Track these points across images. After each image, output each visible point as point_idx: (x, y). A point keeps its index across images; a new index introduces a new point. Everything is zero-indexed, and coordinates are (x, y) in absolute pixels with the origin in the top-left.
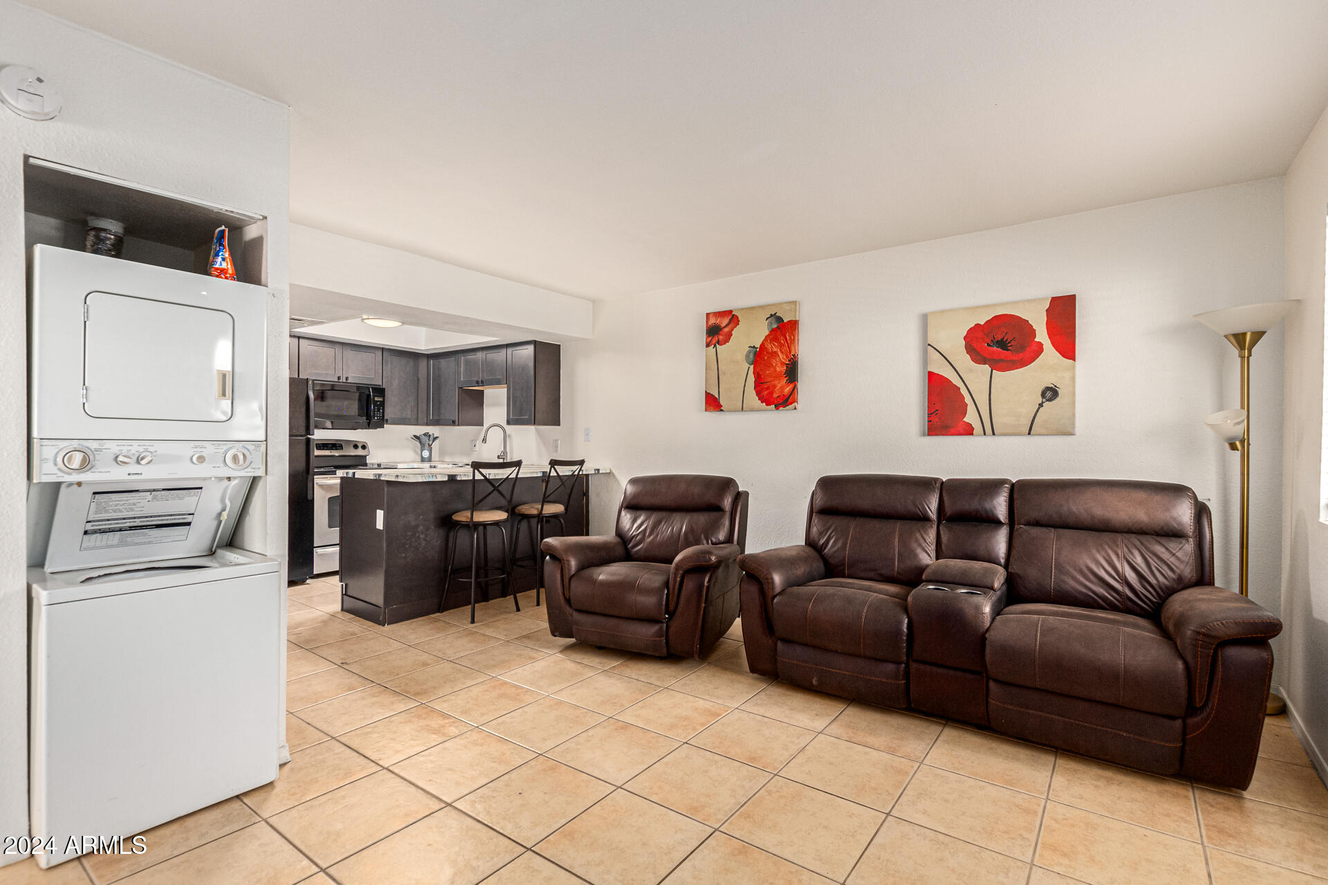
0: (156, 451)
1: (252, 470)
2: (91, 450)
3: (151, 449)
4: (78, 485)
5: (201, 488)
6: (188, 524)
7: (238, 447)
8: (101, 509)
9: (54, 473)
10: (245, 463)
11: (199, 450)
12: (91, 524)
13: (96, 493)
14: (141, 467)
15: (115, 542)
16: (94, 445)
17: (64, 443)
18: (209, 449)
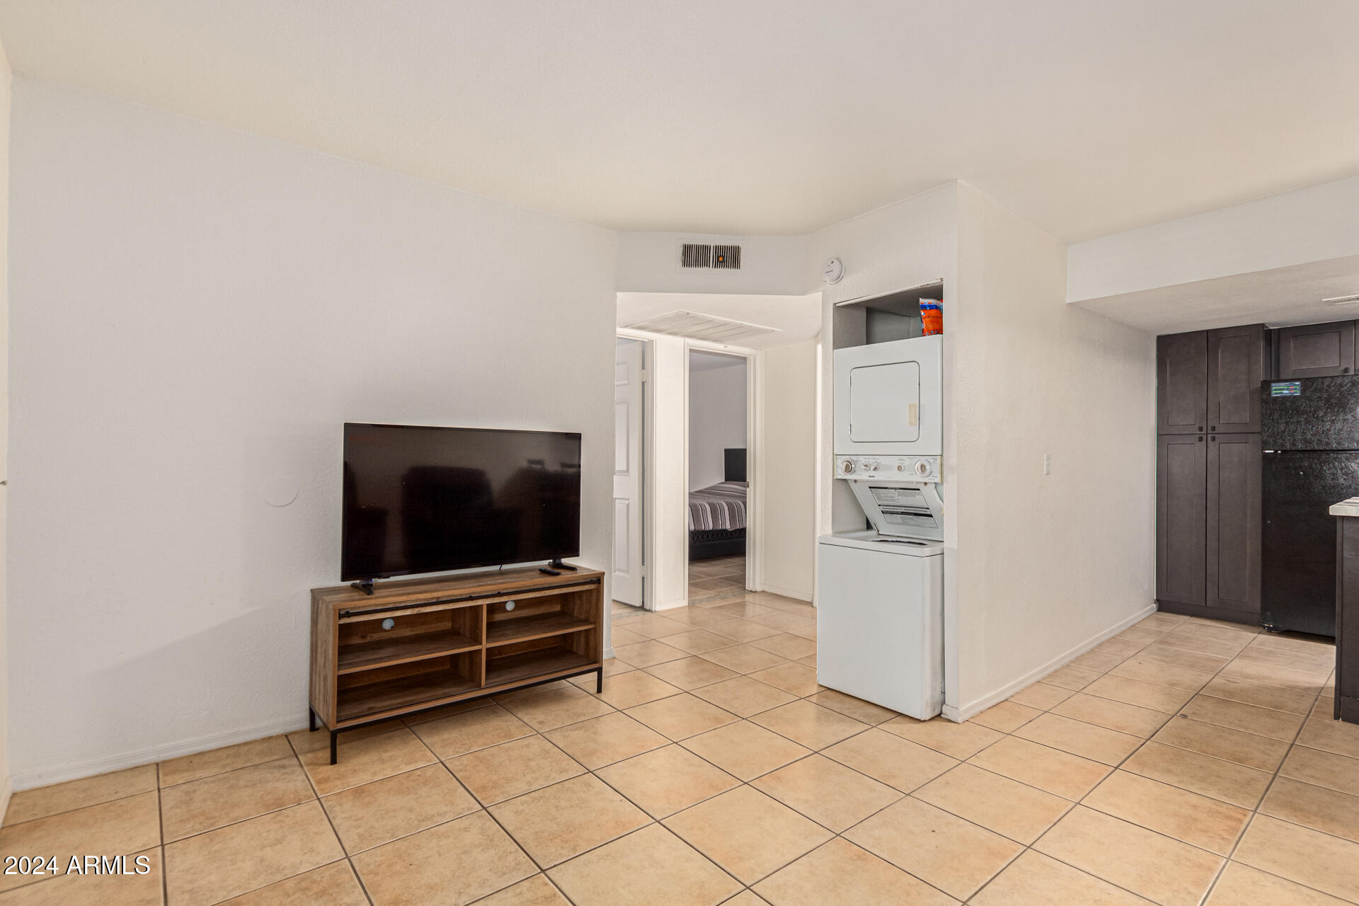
0: (881, 463)
1: (932, 478)
2: (853, 461)
3: (879, 461)
4: (855, 481)
5: (919, 490)
6: (931, 516)
7: (923, 460)
8: (879, 498)
9: (841, 474)
10: (928, 472)
11: (901, 462)
12: (881, 507)
13: (870, 487)
14: (874, 472)
15: (901, 522)
16: (854, 458)
17: (844, 457)
18: (907, 461)
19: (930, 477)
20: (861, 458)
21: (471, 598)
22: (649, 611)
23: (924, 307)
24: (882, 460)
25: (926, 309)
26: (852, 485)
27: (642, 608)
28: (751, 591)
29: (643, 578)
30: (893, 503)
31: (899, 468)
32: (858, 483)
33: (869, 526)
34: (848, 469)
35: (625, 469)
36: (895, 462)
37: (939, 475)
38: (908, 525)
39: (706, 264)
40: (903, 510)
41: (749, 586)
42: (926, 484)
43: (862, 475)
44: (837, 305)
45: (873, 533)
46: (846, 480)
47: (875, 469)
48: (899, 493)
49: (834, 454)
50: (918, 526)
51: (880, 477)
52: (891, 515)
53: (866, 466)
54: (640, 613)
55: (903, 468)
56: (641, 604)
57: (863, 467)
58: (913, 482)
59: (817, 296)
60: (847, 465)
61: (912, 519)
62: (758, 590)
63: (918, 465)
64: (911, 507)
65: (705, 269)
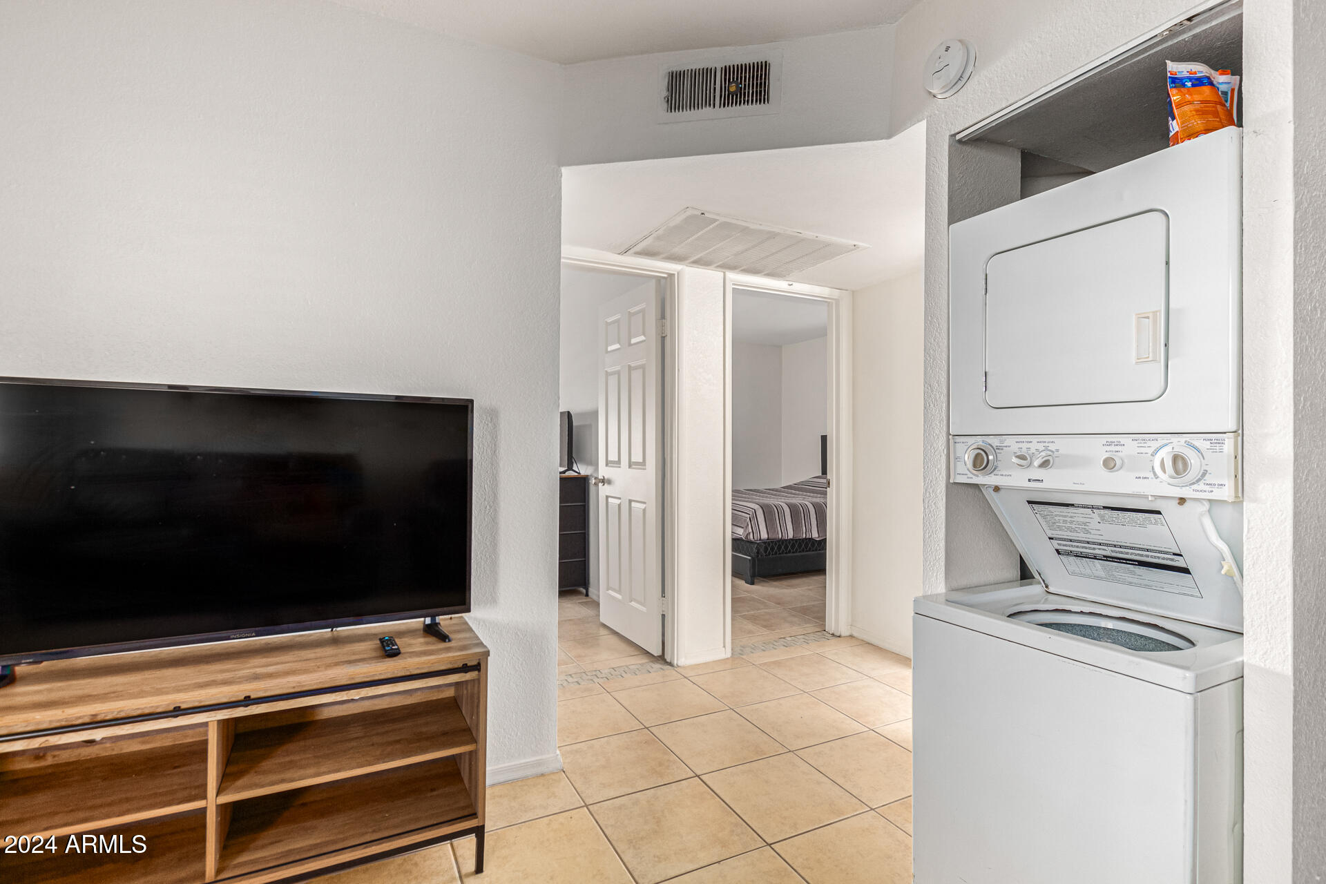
0: (1057, 450)
1: (1207, 488)
2: (992, 447)
3: (1052, 447)
4: (997, 489)
5: (1159, 513)
6: (1186, 571)
7: (1178, 445)
8: (1052, 526)
9: (965, 473)
10: (1193, 473)
11: (1113, 448)
12: (1055, 542)
13: (1029, 502)
14: (1042, 470)
15: (1102, 574)
16: (995, 442)
17: (971, 440)
18: (1130, 447)
19: (1201, 486)
20: (1009, 441)
21: (177, 712)
22: (670, 664)
23: (1177, 82)
24: (1061, 445)
25: (1184, 85)
26: (990, 495)
27: (662, 659)
28: (833, 635)
29: (663, 616)
30: (1082, 536)
31: (1109, 464)
32: (1002, 492)
33: (1025, 574)
34: (981, 462)
35: (617, 460)
36: (1098, 450)
37: (1229, 484)
38: (1118, 581)
39: (709, 102)
40: (1108, 552)
41: (831, 625)
42: (1182, 501)
43: (1013, 478)
44: (958, 137)
45: (1034, 590)
46: (976, 486)
47: (1045, 464)
48: (1102, 517)
49: (948, 434)
50: (1146, 586)
51: (1054, 482)
52: (1078, 560)
53: (1022, 457)
54: (657, 666)
55: (1118, 462)
56: (660, 653)
57: (1014, 460)
58: (1146, 497)
59: (916, 134)
60: (977, 456)
61: (1133, 573)
62: (843, 634)
63: (1165, 454)
64: (1132, 548)
65: (707, 111)
